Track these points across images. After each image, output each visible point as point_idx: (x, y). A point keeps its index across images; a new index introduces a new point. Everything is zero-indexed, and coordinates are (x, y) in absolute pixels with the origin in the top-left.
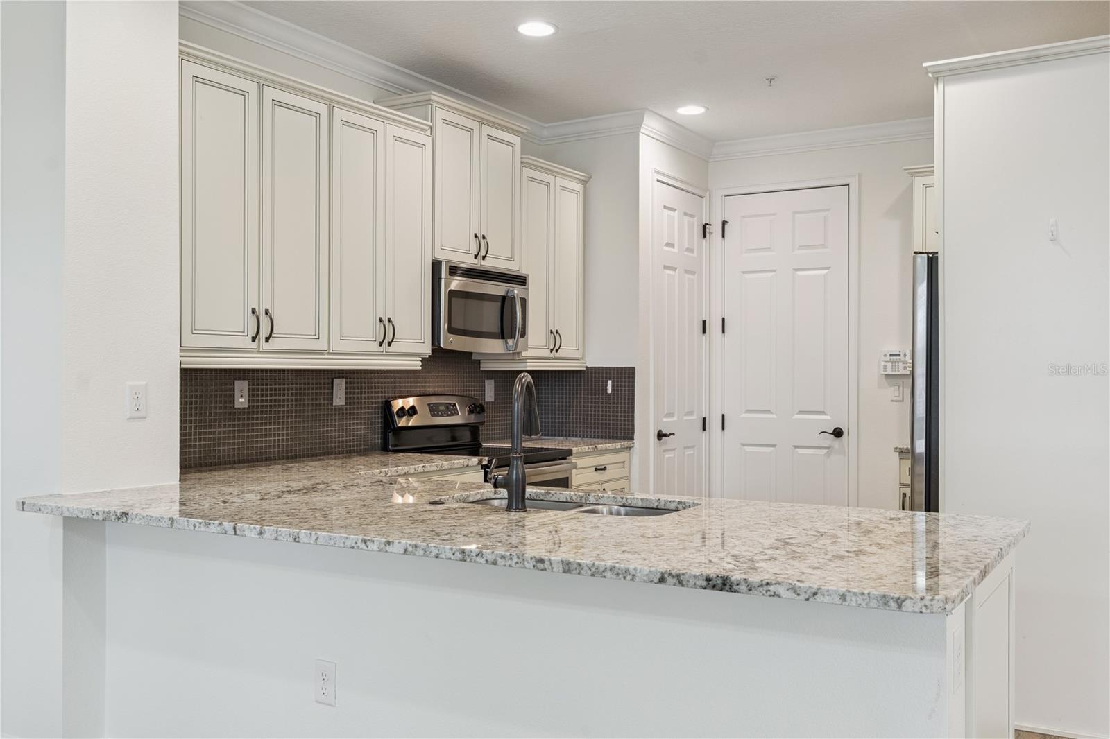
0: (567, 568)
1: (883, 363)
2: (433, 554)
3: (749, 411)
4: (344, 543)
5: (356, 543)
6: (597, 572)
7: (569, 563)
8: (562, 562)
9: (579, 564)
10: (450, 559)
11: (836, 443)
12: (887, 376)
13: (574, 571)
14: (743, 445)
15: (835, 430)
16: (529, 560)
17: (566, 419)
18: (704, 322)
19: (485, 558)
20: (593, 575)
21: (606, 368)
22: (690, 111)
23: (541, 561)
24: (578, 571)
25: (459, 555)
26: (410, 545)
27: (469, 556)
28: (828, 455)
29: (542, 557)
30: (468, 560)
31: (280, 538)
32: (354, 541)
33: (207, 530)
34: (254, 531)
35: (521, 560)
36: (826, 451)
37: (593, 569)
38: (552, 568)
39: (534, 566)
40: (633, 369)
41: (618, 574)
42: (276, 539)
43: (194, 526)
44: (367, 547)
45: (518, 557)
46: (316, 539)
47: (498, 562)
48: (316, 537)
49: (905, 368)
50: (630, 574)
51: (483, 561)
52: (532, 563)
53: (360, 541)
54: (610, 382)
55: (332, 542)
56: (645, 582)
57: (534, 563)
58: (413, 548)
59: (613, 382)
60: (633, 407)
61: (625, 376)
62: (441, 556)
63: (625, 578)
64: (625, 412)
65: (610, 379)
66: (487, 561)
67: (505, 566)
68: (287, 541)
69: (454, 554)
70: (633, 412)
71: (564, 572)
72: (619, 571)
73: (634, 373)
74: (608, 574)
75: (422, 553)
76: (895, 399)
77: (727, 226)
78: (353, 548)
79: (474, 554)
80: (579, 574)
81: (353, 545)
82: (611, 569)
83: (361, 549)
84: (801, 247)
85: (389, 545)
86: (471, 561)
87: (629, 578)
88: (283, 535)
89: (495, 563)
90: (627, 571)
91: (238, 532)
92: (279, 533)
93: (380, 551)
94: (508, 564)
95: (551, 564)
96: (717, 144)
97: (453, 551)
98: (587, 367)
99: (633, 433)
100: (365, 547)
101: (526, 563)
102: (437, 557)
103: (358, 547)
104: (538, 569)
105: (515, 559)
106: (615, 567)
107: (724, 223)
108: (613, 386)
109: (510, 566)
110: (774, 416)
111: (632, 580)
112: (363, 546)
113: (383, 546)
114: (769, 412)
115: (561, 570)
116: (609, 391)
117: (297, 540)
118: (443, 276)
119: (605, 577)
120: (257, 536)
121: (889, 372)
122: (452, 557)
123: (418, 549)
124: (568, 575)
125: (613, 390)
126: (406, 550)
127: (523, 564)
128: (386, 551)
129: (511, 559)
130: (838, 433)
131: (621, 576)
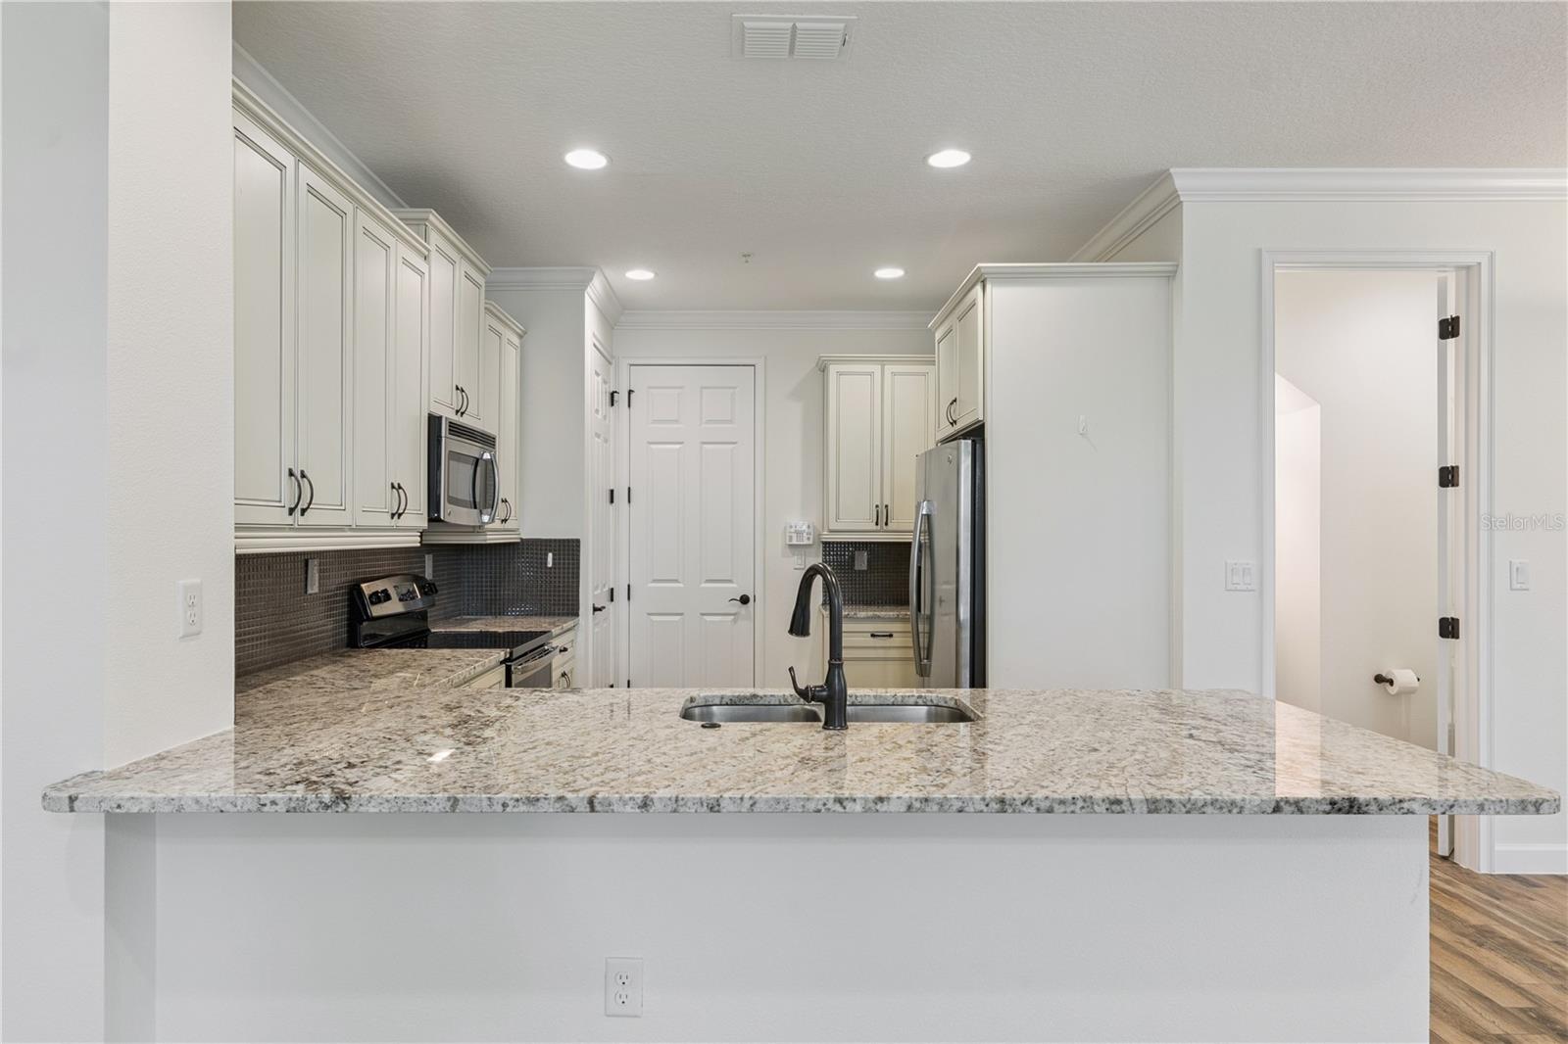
0: (1153, 807)
1: (788, 534)
2: (954, 808)
3: (654, 581)
4: (803, 806)
5: (825, 804)
6: (1192, 807)
7: (1155, 801)
8: (1147, 800)
9: (1170, 801)
10: (981, 811)
11: (743, 609)
12: (791, 546)
13: (1163, 810)
14: (649, 614)
15: (742, 597)
16: (1101, 803)
17: (495, 595)
18: (612, 491)
19: (1035, 807)
20: (1188, 812)
21: (546, 540)
22: (640, 275)
23: (1118, 802)
24: (1168, 809)
25: (995, 806)
26: (916, 800)
27: (1011, 805)
28: (735, 621)
29: (1118, 797)
30: (1010, 811)
31: (682, 809)
32: (821, 803)
33: (532, 809)
34: (631, 803)
35: (1089, 804)
36: (732, 617)
37: (1189, 806)
38: (1133, 809)
39: (1107, 809)
40: (578, 541)
41: (1221, 808)
42: (675, 811)
43: (505, 805)
44: (845, 808)
45: (1084, 801)
46: (752, 806)
47: (1055, 809)
48: (751, 802)
49: (809, 539)
50: (1236, 806)
51: (1032, 810)
52: (1104, 806)
53: (831, 801)
54: (550, 555)
55: (782, 807)
56: (1256, 813)
57: (1108, 806)
58: (921, 802)
59: (554, 555)
60: (578, 582)
61: (569, 550)
62: (967, 809)
63: (1230, 811)
64: (568, 586)
65: (550, 551)
66: (1038, 809)
67: (1065, 812)
68: (696, 811)
69: (987, 805)
70: (578, 586)
71: (1149, 812)
72: (1223, 805)
73: (579, 546)
74: (1209, 809)
75: (936, 808)
76: (797, 567)
77: (632, 395)
78: (819, 811)
79: (1018, 803)
80: (1170, 812)
81: (820, 807)
82: (1212, 804)
83: (834, 811)
84: (709, 422)
85: (882, 802)
86: (1014, 811)
87: (1235, 811)
88: (690, 804)
89: (1050, 810)
90: (1233, 803)
91: (598, 807)
92: (681, 803)
93: (866, 812)
94: (1069, 810)
95: (1131, 804)
96: (627, 312)
97: (987, 801)
98: (522, 539)
99: (578, 609)
100: (841, 809)
101: (1096, 807)
102: (960, 811)
103: (829, 809)
104: (1113, 812)
105: (1080, 803)
106: (1217, 800)
107: (630, 392)
108: (554, 559)
109: (1073, 812)
110: (681, 585)
111: (1240, 812)
112: (838, 807)
113: (872, 805)
114: (676, 581)
115: (1145, 809)
116: (550, 565)
117: (716, 808)
118: (443, 435)
119: (1204, 813)
120: (638, 810)
121: (794, 542)
122: (985, 809)
123: (930, 804)
124: (1155, 815)
125: (554, 564)
126: (910, 808)
127: (1092, 808)
128: (877, 811)
129: (1074, 803)
130: (745, 600)
131: (1224, 810)
